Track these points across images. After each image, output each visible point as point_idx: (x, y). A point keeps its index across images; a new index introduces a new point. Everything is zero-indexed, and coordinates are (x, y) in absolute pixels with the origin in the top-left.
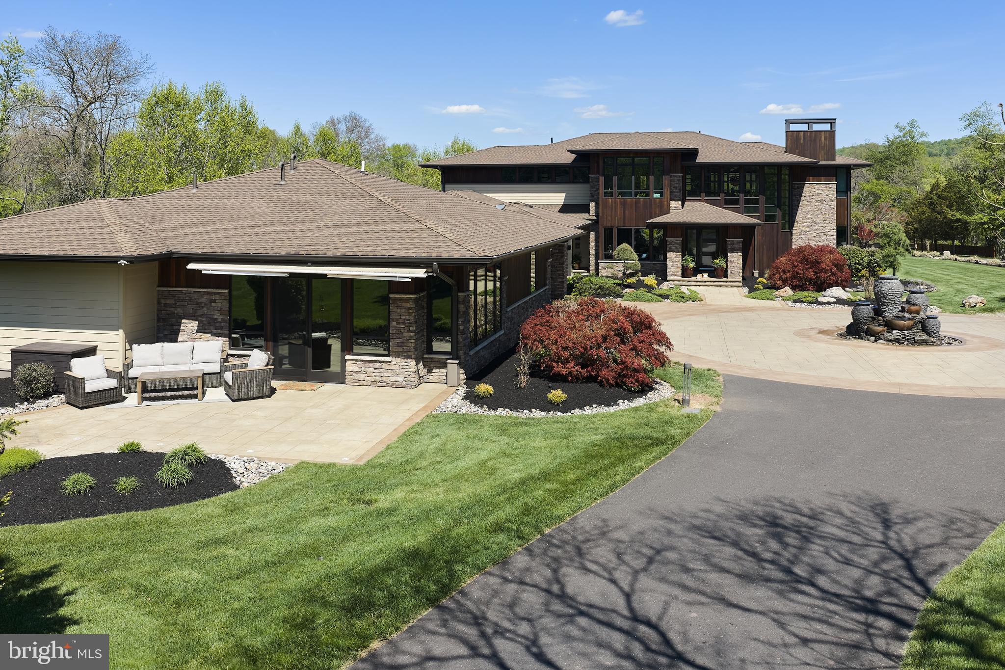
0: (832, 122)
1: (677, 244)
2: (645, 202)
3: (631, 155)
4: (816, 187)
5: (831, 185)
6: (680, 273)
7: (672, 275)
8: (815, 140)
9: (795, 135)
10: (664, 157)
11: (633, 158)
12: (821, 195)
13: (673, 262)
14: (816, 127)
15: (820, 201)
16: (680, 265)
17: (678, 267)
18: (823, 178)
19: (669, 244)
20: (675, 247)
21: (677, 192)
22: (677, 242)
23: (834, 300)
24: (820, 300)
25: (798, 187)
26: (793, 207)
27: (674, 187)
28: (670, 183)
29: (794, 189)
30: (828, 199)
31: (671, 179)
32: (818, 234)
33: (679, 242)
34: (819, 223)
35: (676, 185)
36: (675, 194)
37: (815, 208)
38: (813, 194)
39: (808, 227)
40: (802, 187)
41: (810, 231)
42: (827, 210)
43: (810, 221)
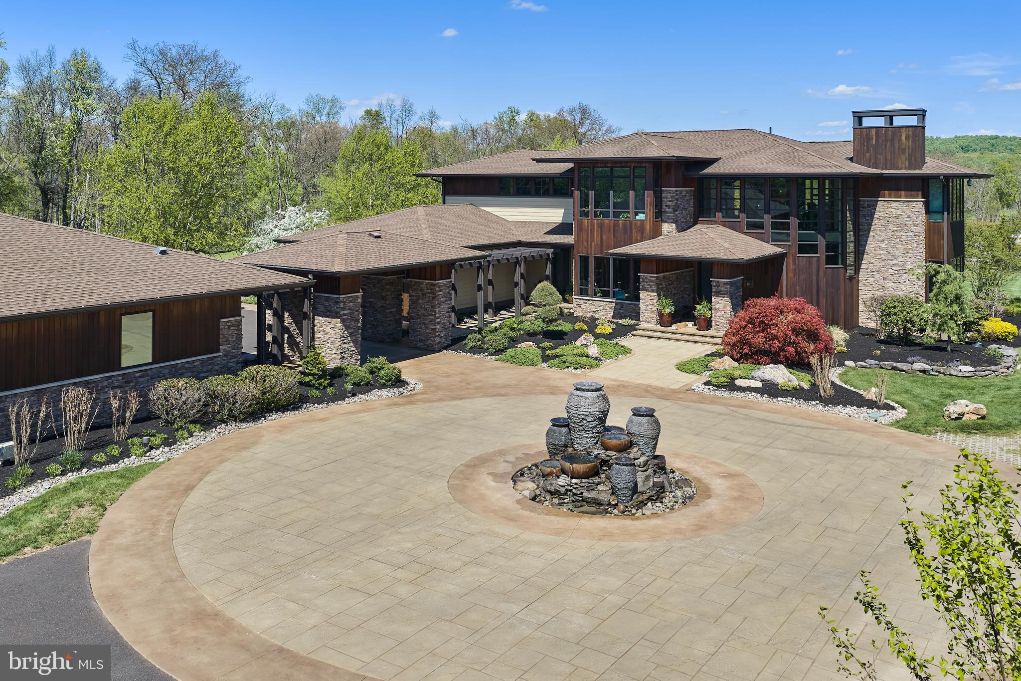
0: (921, 114)
1: (652, 281)
2: (624, 225)
3: (610, 165)
4: (894, 205)
5: (915, 203)
6: (655, 320)
7: (646, 321)
8: (892, 140)
9: (864, 134)
10: (645, 167)
11: (612, 168)
12: (900, 217)
13: (647, 305)
14: (898, 121)
15: (899, 225)
16: (655, 309)
17: (652, 312)
18: (903, 193)
19: (643, 281)
20: (649, 285)
21: (670, 213)
22: (651, 279)
23: (759, 385)
24: (738, 382)
25: (868, 205)
26: (861, 233)
27: (666, 206)
28: (661, 201)
29: (863, 207)
30: (911, 223)
31: (663, 195)
32: (896, 272)
33: (654, 279)
34: (898, 257)
35: (669, 203)
36: (668, 214)
37: (893, 235)
38: (889, 215)
39: (883, 260)
40: (874, 205)
41: (885, 267)
42: (909, 238)
43: (884, 252)
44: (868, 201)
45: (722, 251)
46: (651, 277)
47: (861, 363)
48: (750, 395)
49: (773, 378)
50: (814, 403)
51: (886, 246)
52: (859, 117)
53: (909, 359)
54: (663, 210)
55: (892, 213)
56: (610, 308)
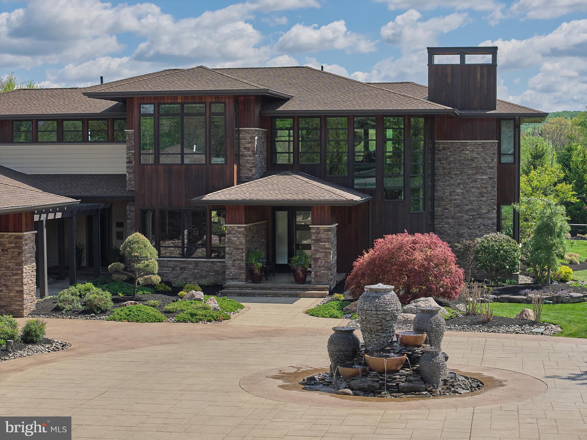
1: (240, 233)
2: (199, 170)
3: (179, 101)
4: (470, 147)
5: (489, 145)
6: (243, 276)
7: (232, 279)
8: (468, 78)
9: (441, 72)
10: (225, 103)
11: (182, 104)
12: (476, 160)
13: (234, 260)
15: (476, 168)
16: (243, 264)
17: (240, 268)
19: (229, 233)
20: (237, 237)
21: (250, 156)
25: (443, 148)
26: (436, 178)
27: (245, 148)
28: (239, 142)
29: (438, 150)
30: (486, 165)
31: (241, 135)
32: (471, 217)
33: (242, 230)
34: (474, 201)
35: (248, 145)
36: (247, 158)
37: (468, 179)
38: (465, 158)
39: (458, 206)
40: (449, 148)
41: (460, 212)
42: (484, 182)
43: (460, 197)
44: (443, 143)
46: (238, 227)
47: (481, 299)
51: (461, 191)
54: (241, 153)
55: (467, 156)
56: (181, 268)
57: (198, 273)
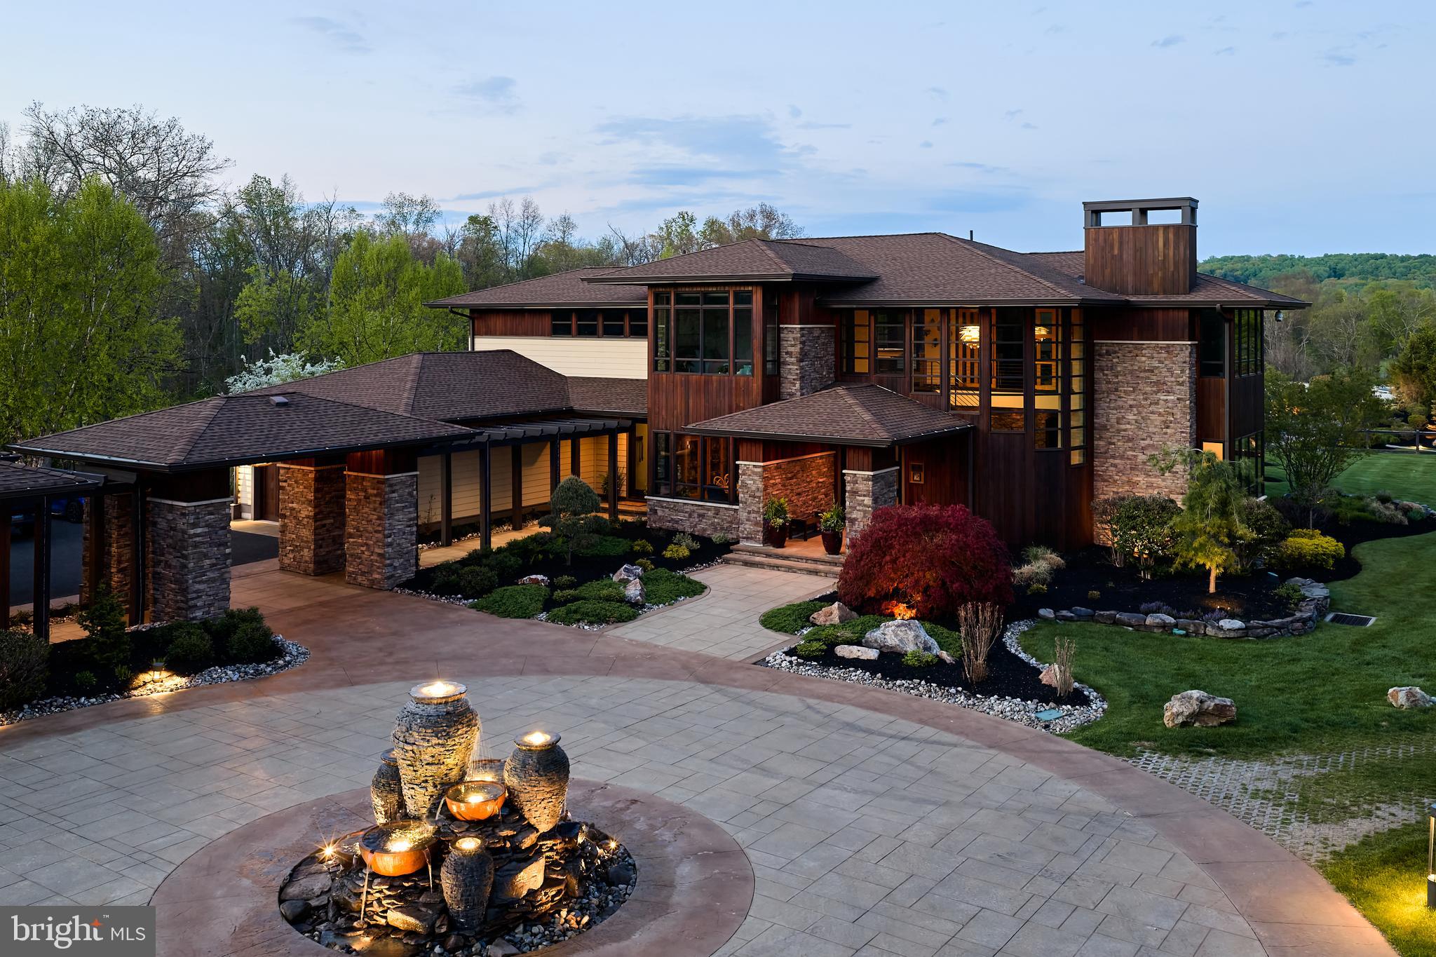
0: (1190, 206)
1: (755, 473)
2: (720, 383)
4: (1148, 352)
5: (1180, 349)
6: (760, 536)
7: (747, 538)
8: (1144, 248)
9: (1102, 238)
12: (1156, 371)
14: (1155, 218)
15: (1157, 383)
16: (760, 519)
17: (757, 523)
18: (1162, 333)
19: (743, 474)
20: (753, 478)
21: (793, 364)
22: (756, 470)
23: (872, 654)
24: (843, 651)
25: (1107, 351)
26: (1096, 396)
27: (787, 353)
28: (780, 343)
29: (1100, 355)
30: (1173, 379)
31: (782, 335)
33: (759, 470)
34: (1154, 434)
35: (791, 349)
36: (789, 367)
37: (1146, 399)
38: (1139, 368)
39: (1130, 440)
40: (1115, 352)
41: (1132, 449)
42: (1170, 405)
43: (1133, 427)
44: (1106, 345)
45: (859, 426)
46: (754, 466)
47: (1064, 613)
48: (854, 674)
49: (898, 643)
50: (953, 690)
51: (1135, 417)
52: (1094, 211)
53: (1143, 606)
54: (782, 360)
55: (1143, 364)
56: (700, 515)
57: (718, 524)
